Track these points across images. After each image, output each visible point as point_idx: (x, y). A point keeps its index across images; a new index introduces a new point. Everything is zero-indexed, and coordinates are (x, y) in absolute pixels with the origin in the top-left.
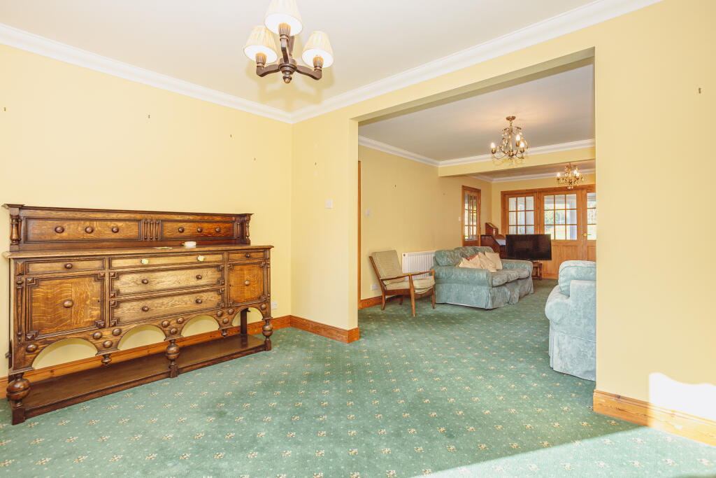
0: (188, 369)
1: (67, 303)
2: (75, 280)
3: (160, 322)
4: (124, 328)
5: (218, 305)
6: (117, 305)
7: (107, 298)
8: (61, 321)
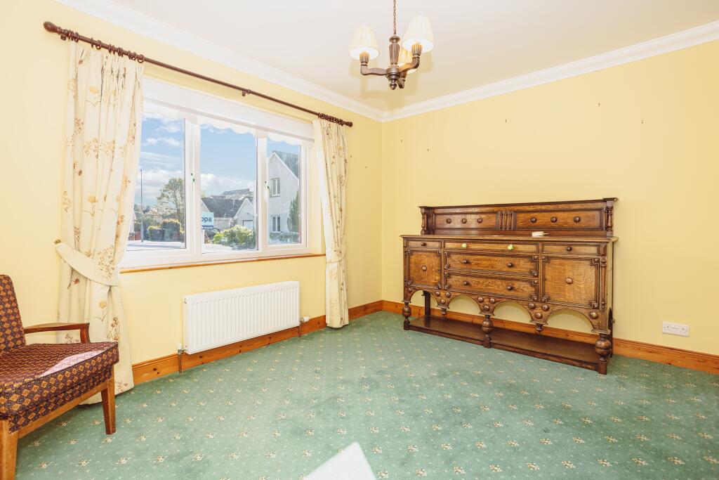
0: (499, 346)
1: (424, 268)
2: (428, 254)
3: (476, 297)
4: (453, 294)
5: (531, 296)
6: (449, 275)
7: (443, 269)
8: (422, 278)
